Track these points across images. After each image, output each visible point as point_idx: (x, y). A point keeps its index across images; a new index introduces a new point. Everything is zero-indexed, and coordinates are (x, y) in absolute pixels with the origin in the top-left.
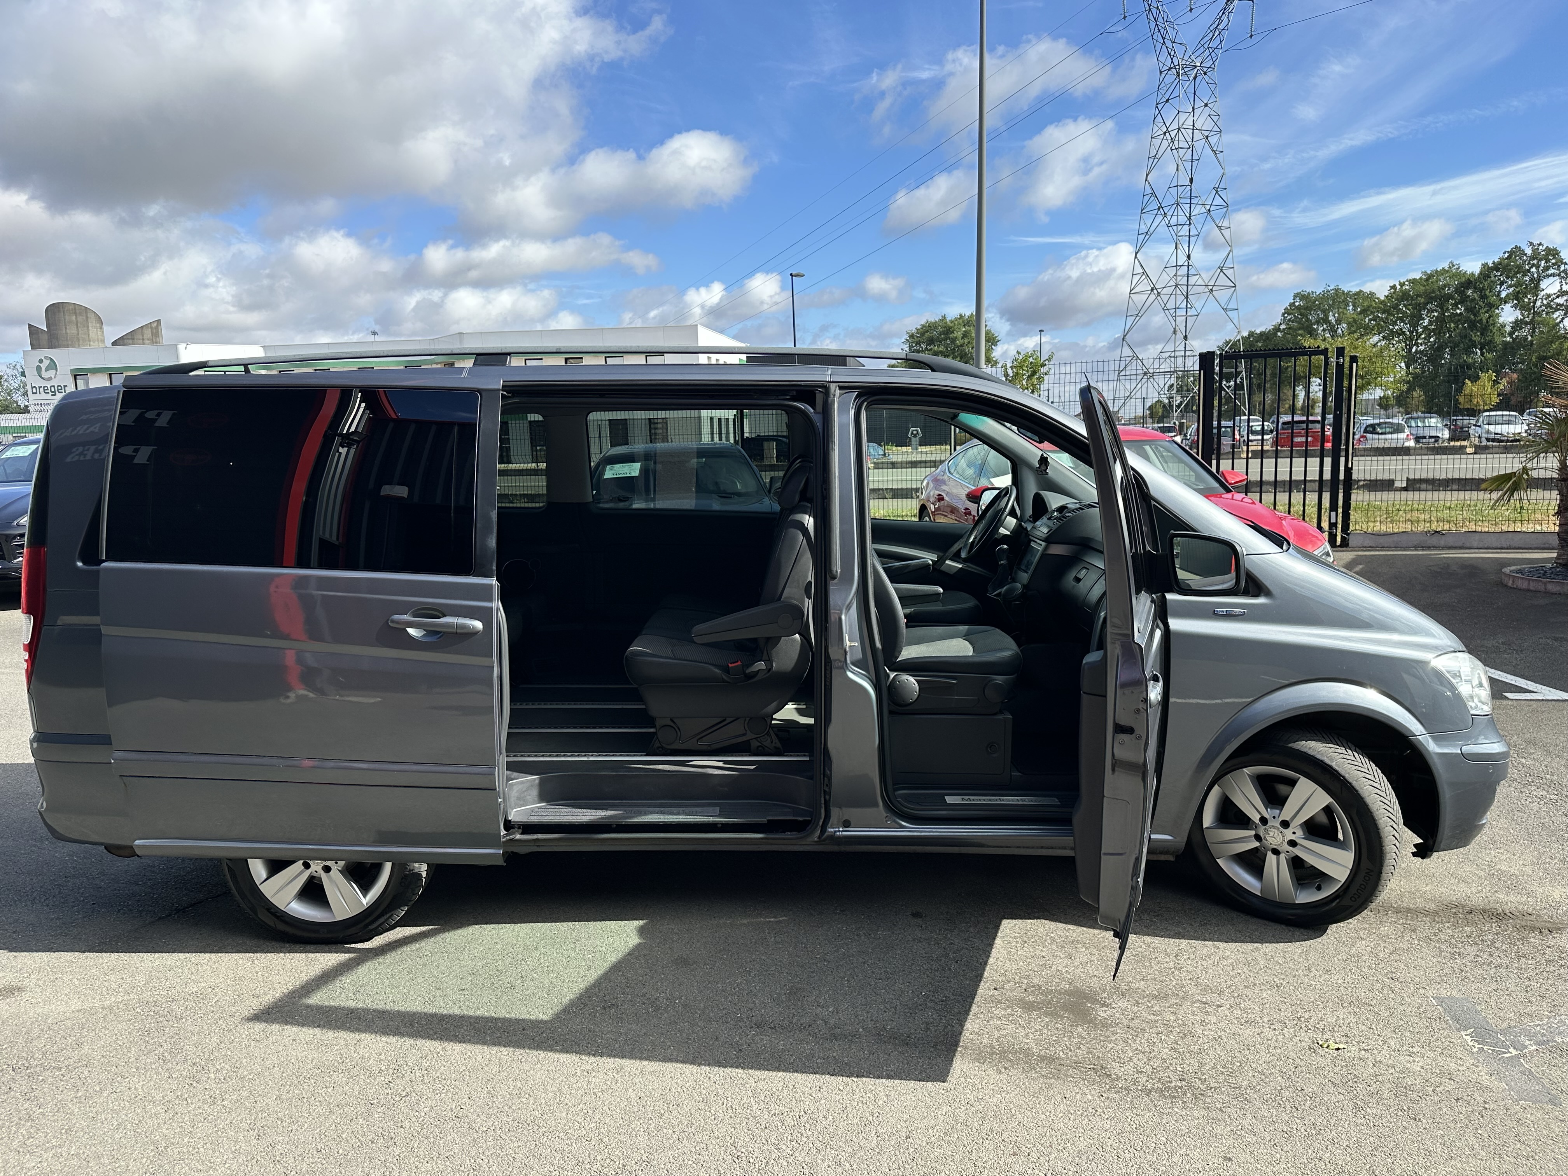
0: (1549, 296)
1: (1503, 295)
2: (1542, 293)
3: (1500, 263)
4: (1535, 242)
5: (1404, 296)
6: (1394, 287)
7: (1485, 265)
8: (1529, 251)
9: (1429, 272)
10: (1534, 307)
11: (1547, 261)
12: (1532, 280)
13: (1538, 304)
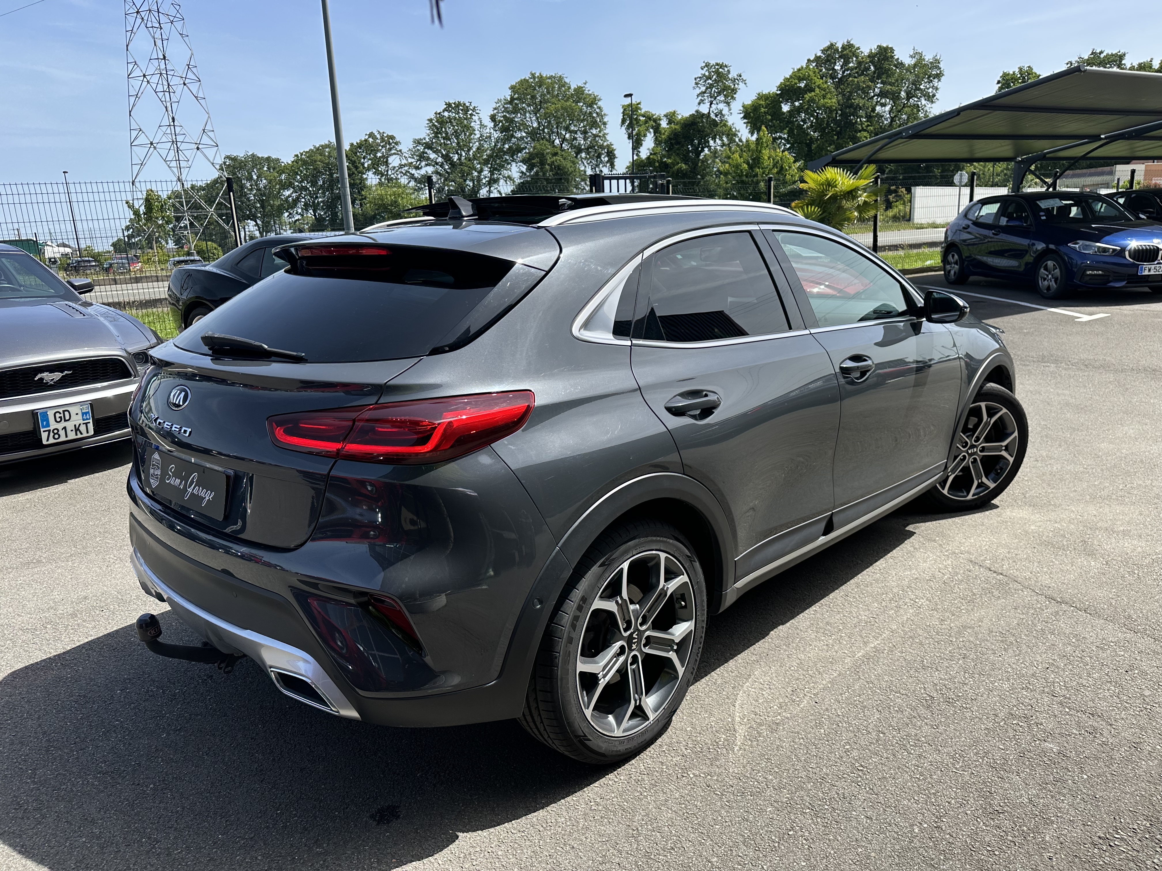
0: (395, 167)
1: (366, 165)
2: (390, 166)
3: (361, 144)
4: (381, 131)
5: (305, 163)
6: (297, 156)
7: (352, 145)
8: (378, 136)
9: (317, 146)
10: (387, 175)
11: (390, 144)
12: (383, 156)
13: (390, 173)
